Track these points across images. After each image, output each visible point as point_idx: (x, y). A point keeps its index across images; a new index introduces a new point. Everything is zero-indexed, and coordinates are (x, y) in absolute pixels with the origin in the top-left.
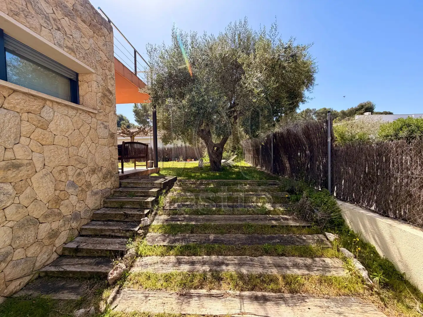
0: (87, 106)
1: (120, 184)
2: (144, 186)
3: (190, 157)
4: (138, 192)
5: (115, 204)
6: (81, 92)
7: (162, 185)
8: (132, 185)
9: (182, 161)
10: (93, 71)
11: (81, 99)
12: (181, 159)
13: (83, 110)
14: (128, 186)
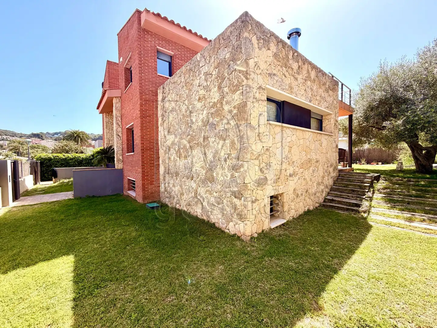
0: (327, 132)
1: (339, 175)
2: (358, 177)
3: (375, 160)
4: (355, 180)
5: (342, 184)
6: (324, 125)
7: (373, 178)
8: (348, 176)
9: (363, 164)
10: (332, 113)
11: (323, 128)
12: (363, 162)
13: (325, 134)
14: (345, 176)
